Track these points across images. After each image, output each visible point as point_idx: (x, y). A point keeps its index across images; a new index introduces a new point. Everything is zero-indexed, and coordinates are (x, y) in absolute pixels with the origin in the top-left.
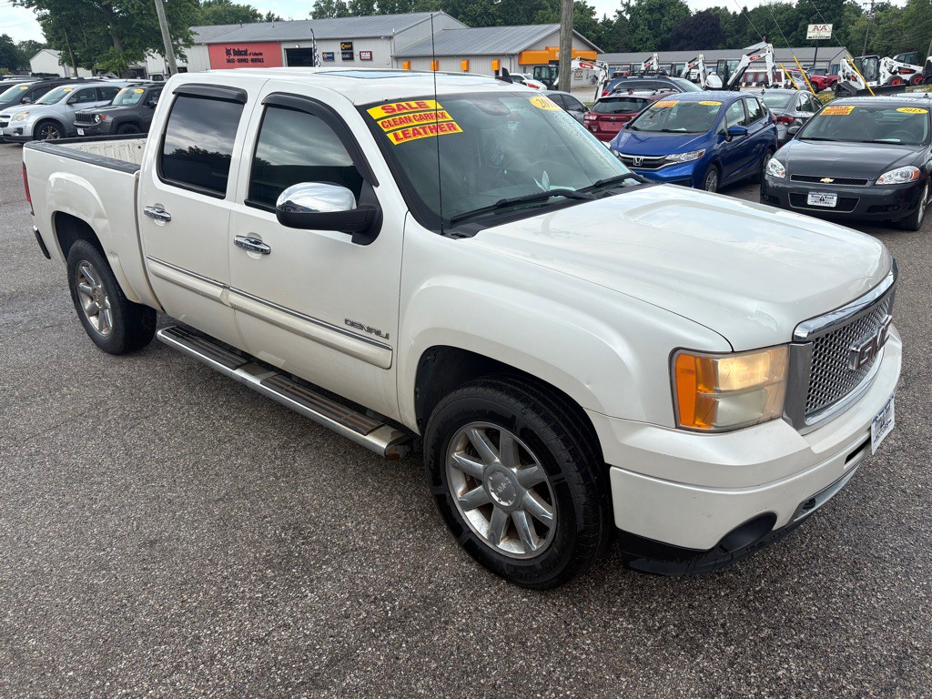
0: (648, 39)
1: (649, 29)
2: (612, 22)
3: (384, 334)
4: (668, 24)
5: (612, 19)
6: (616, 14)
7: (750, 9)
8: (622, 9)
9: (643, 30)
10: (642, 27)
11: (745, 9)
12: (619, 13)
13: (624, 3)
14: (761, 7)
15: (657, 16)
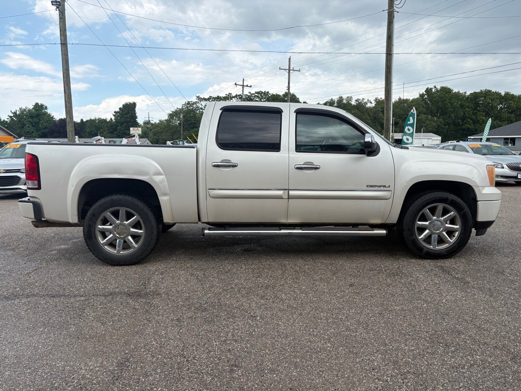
0: (33, 132)
1: (32, 126)
2: (7, 122)
3: (387, 186)
4: (45, 124)
5: (6, 120)
6: (8, 117)
7: (84, 120)
8: (12, 115)
9: (28, 127)
10: (28, 125)
11: (82, 120)
12: (10, 117)
13: (13, 112)
14: (91, 120)
15: (36, 120)
